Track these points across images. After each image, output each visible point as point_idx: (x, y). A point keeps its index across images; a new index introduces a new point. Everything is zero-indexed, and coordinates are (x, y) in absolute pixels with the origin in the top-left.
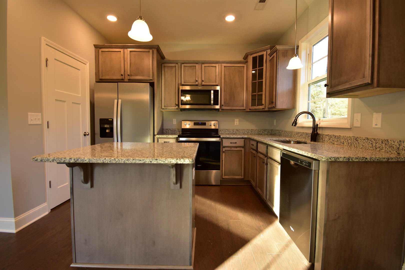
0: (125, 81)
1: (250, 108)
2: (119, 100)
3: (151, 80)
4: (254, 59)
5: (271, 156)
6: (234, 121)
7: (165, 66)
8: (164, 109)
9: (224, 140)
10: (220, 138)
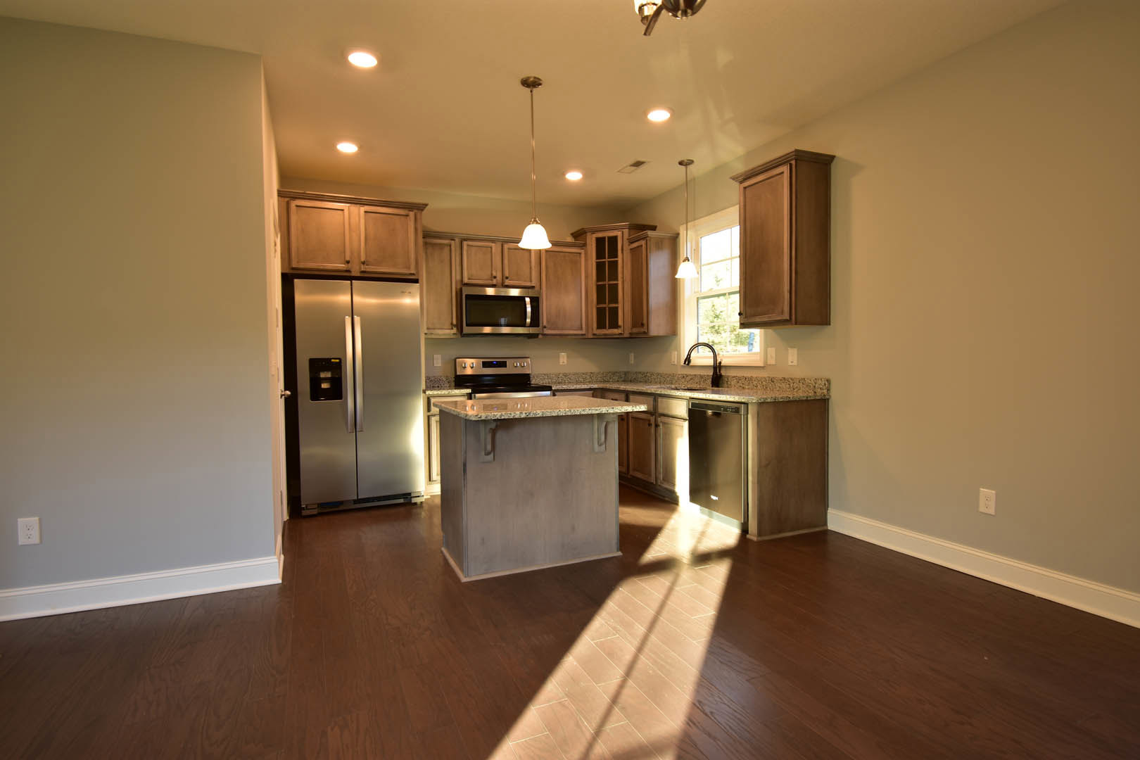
0: (353, 274)
1: (594, 333)
2: (355, 317)
3: (413, 274)
4: (600, 241)
5: (666, 412)
6: (559, 357)
8: (426, 334)
10: (552, 391)
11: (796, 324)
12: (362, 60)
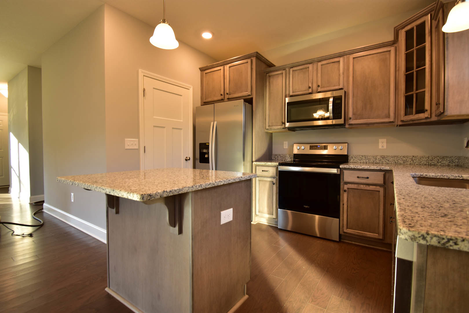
0: (225, 100)
1: (402, 119)
2: (215, 122)
3: (249, 95)
4: (409, 34)
6: (378, 143)
7: (270, 76)
8: (268, 129)
9: (345, 172)
10: (339, 169)
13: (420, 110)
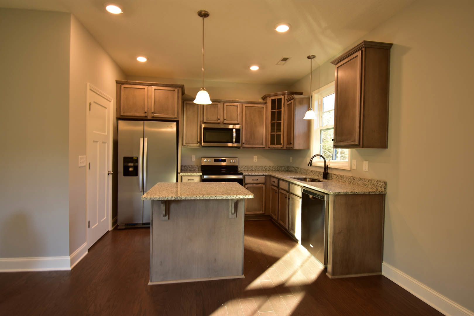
0: (149, 118)
1: (269, 147)
2: (145, 139)
3: (176, 118)
4: (273, 101)
5: (293, 192)
6: (253, 158)
7: (187, 104)
8: (185, 146)
9: (246, 177)
10: (243, 176)
11: (363, 147)
12: (114, 10)
13: (279, 143)
